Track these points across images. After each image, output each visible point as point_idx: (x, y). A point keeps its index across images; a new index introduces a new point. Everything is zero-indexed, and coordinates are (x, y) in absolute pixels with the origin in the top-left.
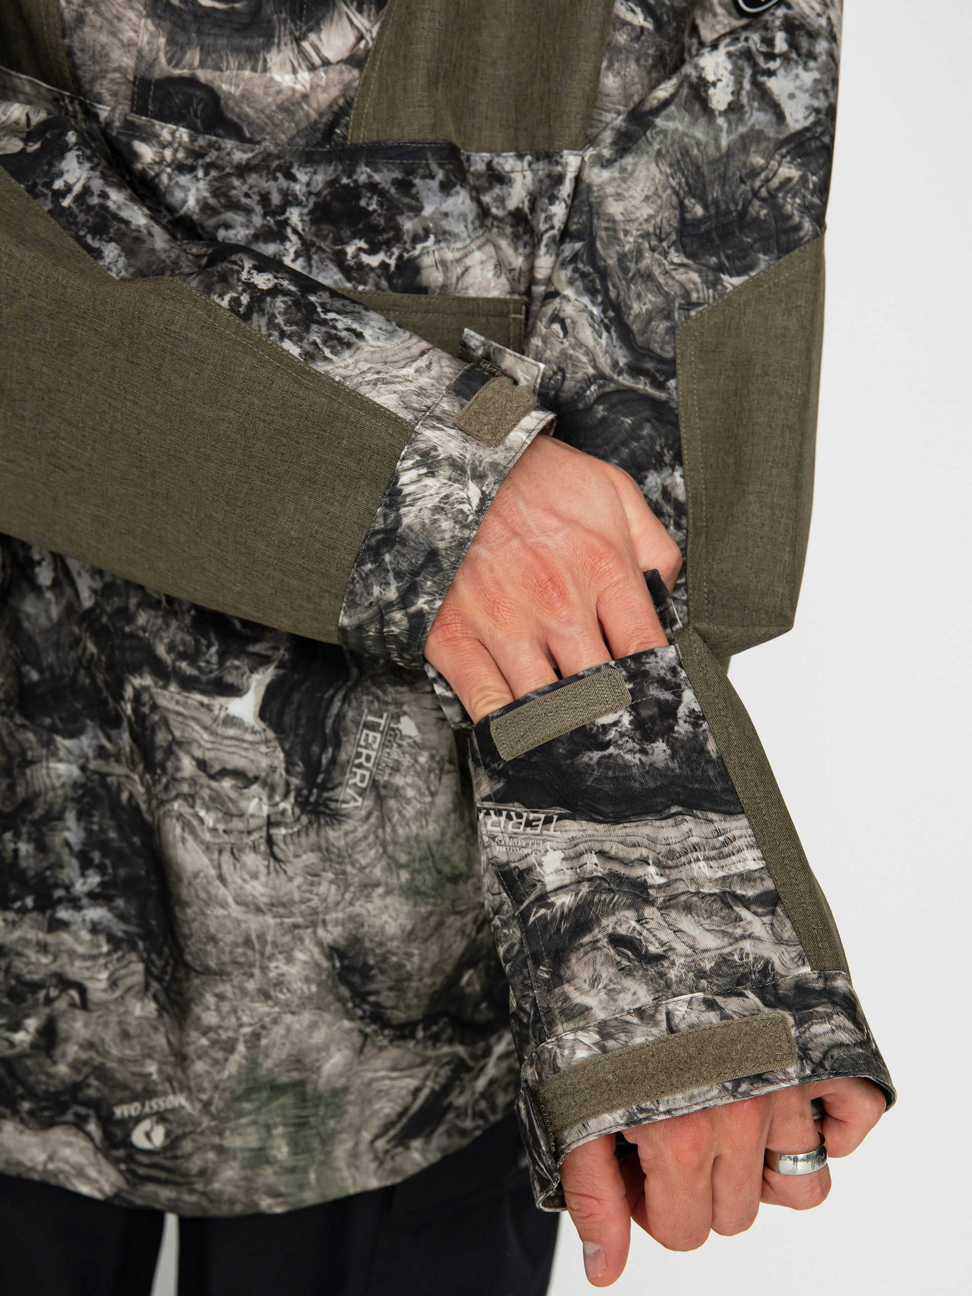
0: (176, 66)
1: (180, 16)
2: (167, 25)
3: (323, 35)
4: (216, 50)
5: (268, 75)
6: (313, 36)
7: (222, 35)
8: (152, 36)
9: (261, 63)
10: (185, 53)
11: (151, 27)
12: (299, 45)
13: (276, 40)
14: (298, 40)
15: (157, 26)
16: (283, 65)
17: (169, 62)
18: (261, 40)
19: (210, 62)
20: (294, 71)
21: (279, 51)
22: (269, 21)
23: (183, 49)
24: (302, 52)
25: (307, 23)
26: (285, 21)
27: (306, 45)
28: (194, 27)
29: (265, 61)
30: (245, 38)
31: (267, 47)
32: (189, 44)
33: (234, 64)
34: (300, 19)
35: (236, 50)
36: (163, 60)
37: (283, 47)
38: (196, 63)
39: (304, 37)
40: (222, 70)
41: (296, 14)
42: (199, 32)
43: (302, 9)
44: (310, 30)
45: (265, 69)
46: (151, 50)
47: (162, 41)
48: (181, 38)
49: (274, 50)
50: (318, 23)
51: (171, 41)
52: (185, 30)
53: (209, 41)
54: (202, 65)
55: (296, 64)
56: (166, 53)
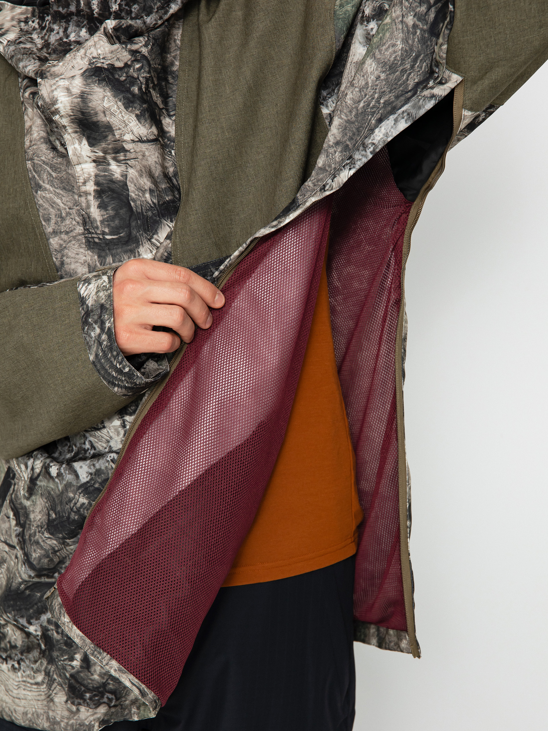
0: (104, 265)
1: (100, 246)
2: (96, 250)
3: (159, 235)
4: (117, 254)
5: (141, 257)
6: (155, 236)
7: (119, 248)
8: (91, 256)
9: (137, 253)
10: (106, 259)
11: (91, 253)
12: (150, 241)
13: (141, 243)
14: (150, 240)
15: (92, 252)
16: (146, 251)
17: (101, 265)
18: (134, 245)
19: (117, 260)
20: (151, 252)
21: (143, 247)
22: (136, 237)
23: (105, 258)
24: (152, 243)
25: (152, 231)
26: (142, 234)
27: (153, 240)
28: (107, 248)
29: (138, 252)
30: (128, 246)
31: (138, 247)
32: (107, 255)
33: (126, 257)
34: (149, 231)
35: (126, 252)
36: (98, 264)
37: (144, 244)
38: (111, 261)
39: (152, 237)
40: (122, 261)
41: (146, 230)
42: (109, 249)
43: (148, 227)
44: (154, 234)
45: (139, 255)
46: (92, 262)
47: (96, 257)
48: (103, 254)
49: (141, 247)
50: (156, 231)
51: (99, 257)
52: (104, 250)
53: (114, 251)
54: (114, 262)
55: (151, 249)
56: (99, 261)
